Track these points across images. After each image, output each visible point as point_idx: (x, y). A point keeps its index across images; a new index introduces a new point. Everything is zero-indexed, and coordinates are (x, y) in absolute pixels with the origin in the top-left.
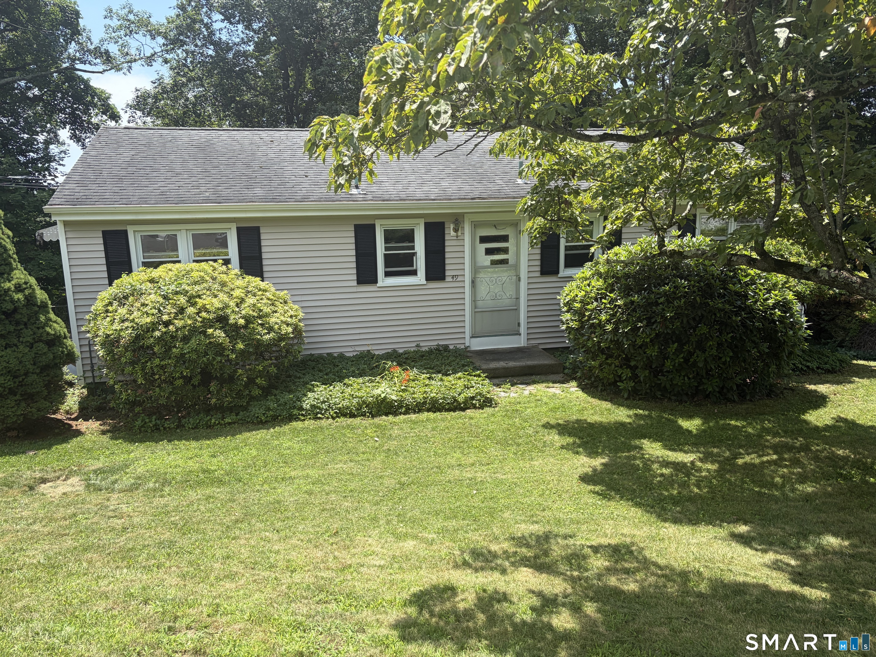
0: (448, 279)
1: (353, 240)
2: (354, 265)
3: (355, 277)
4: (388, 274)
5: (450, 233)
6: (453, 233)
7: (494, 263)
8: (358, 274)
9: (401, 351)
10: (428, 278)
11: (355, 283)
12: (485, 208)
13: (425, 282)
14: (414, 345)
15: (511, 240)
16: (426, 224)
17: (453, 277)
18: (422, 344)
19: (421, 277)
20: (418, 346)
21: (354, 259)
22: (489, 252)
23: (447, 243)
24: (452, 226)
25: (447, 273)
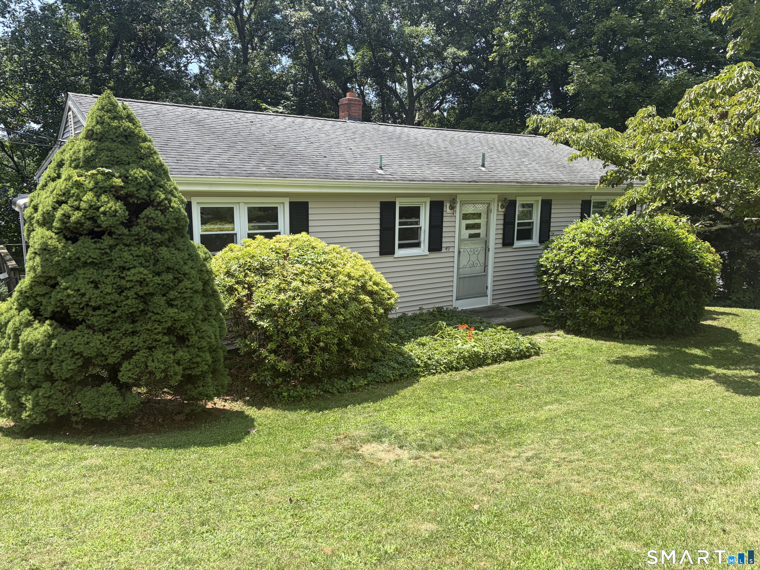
0: (444, 250)
1: (378, 216)
2: (378, 238)
3: (378, 249)
4: (401, 246)
5: (447, 210)
6: (448, 211)
7: (471, 236)
8: (381, 247)
9: (410, 314)
10: (430, 250)
11: (378, 255)
12: (477, 189)
13: (428, 253)
14: (418, 308)
15: (484, 216)
16: (431, 202)
17: (447, 248)
18: (424, 307)
19: (424, 249)
20: (420, 309)
21: (378, 233)
22: (468, 227)
23: (445, 219)
24: (448, 205)
25: (444, 245)
